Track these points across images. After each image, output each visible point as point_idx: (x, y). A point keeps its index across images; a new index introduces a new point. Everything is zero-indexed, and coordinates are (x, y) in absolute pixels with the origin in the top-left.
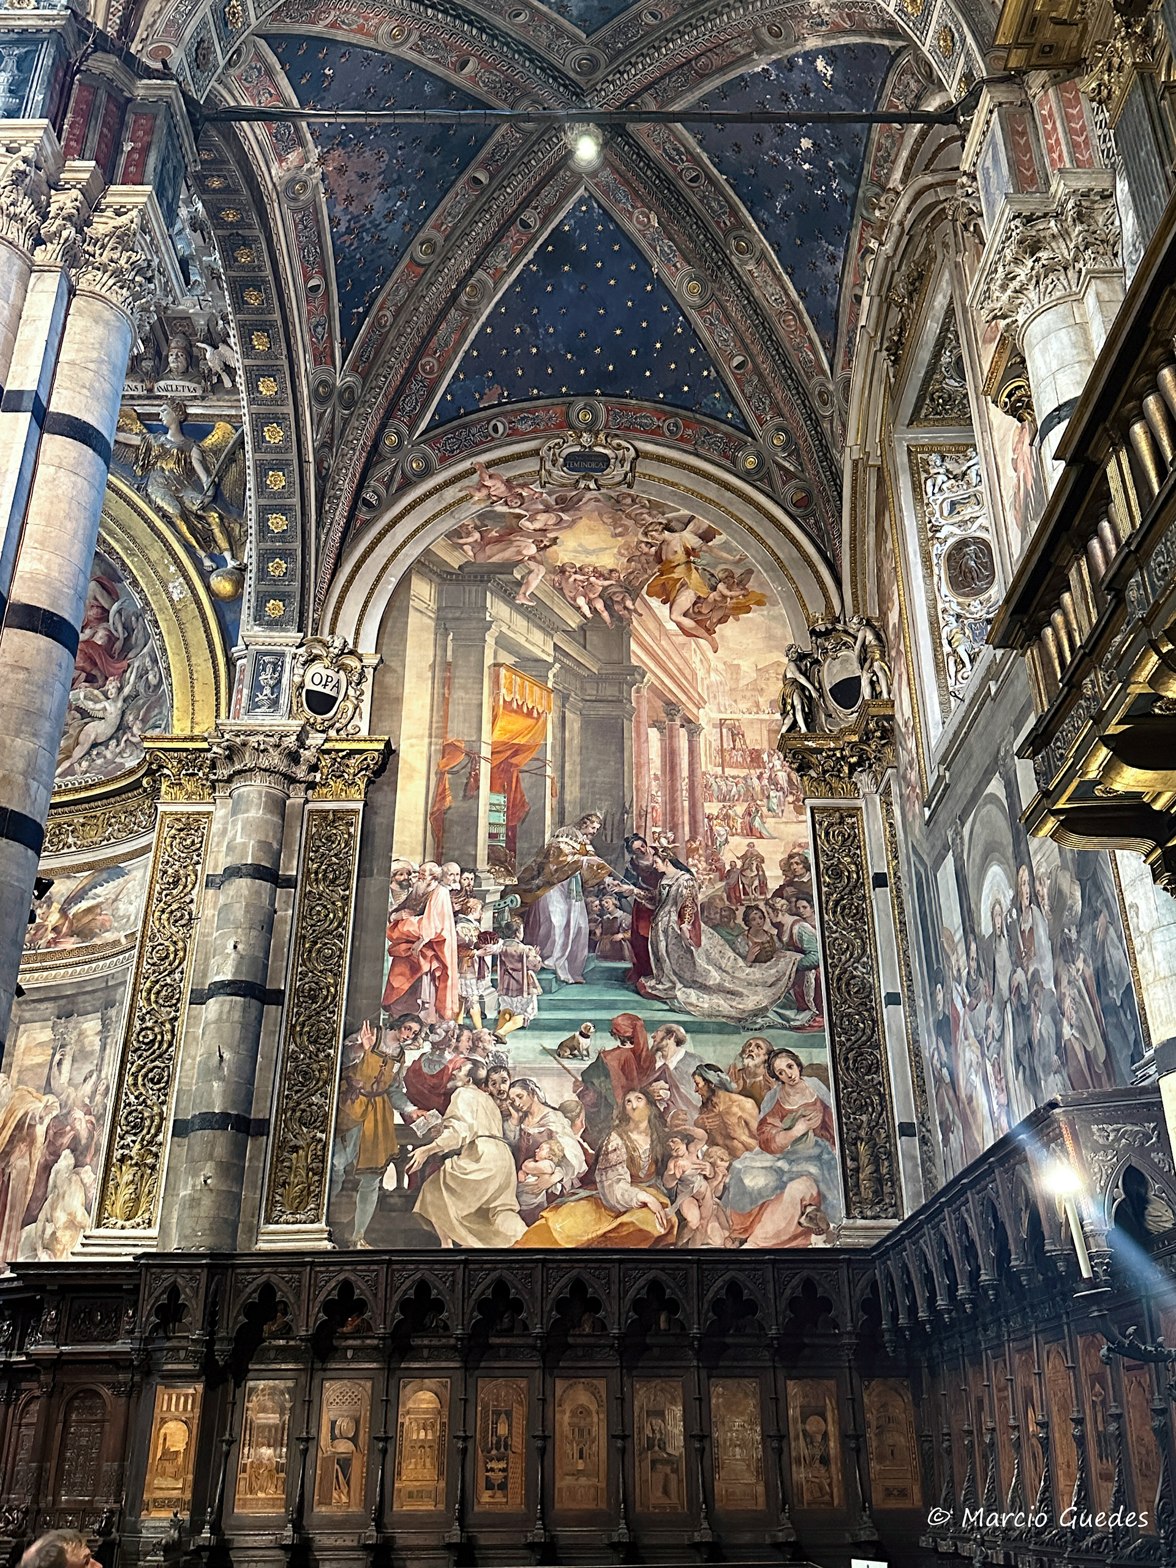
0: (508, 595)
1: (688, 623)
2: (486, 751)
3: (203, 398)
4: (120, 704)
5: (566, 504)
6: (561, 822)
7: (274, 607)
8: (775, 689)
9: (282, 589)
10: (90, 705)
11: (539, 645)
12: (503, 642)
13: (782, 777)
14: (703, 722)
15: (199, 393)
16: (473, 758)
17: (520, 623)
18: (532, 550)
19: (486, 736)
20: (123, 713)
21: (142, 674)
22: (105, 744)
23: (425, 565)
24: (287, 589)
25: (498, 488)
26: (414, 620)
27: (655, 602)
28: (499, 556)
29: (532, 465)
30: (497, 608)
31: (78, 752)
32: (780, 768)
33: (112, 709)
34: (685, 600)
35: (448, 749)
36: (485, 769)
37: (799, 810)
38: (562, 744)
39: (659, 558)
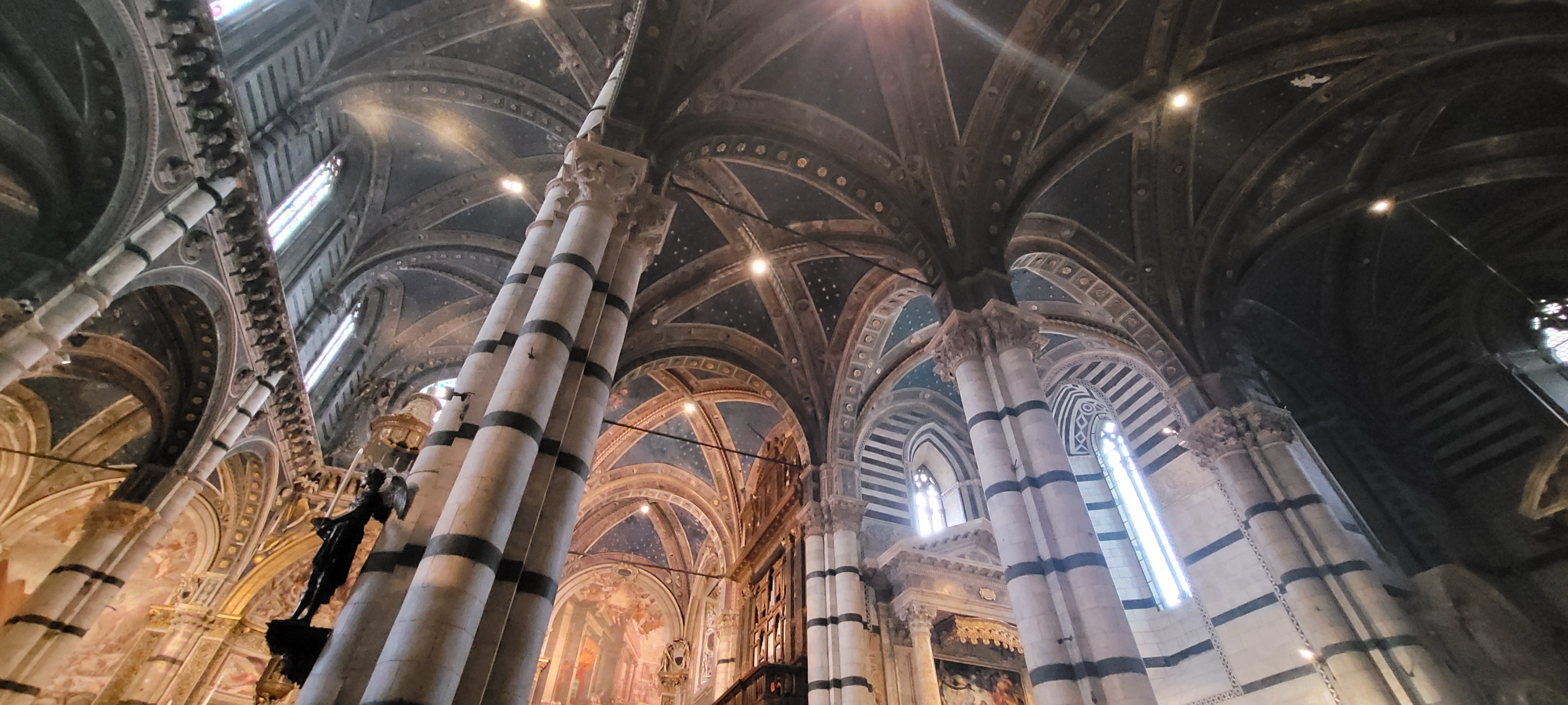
0: (594, 611)
1: (642, 629)
2: (576, 665)
5: (616, 584)
6: (593, 691)
8: (661, 655)
11: (599, 630)
12: (589, 628)
13: (657, 684)
14: (639, 663)
16: (572, 667)
17: (595, 622)
18: (603, 598)
19: (578, 660)
23: (573, 599)
25: (598, 576)
26: (565, 617)
27: (634, 621)
28: (593, 598)
29: (609, 571)
30: (589, 616)
32: (656, 680)
34: (642, 621)
35: (566, 663)
36: (575, 671)
37: (659, 695)
38: (598, 664)
39: (638, 606)
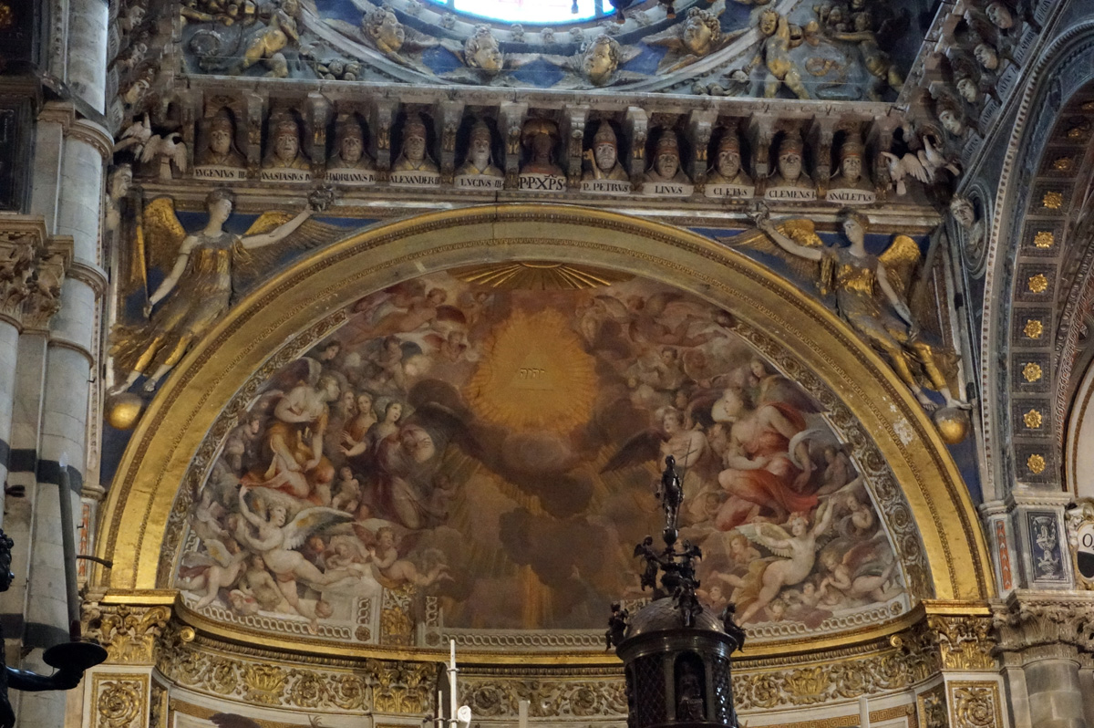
3: (879, 206)
4: (811, 543)
7: (1037, 463)
9: (1038, 441)
10: (770, 542)
15: (873, 201)
20: (818, 554)
21: (842, 513)
22: (799, 586)
24: (1043, 442)
31: (766, 594)
33: (803, 549)
